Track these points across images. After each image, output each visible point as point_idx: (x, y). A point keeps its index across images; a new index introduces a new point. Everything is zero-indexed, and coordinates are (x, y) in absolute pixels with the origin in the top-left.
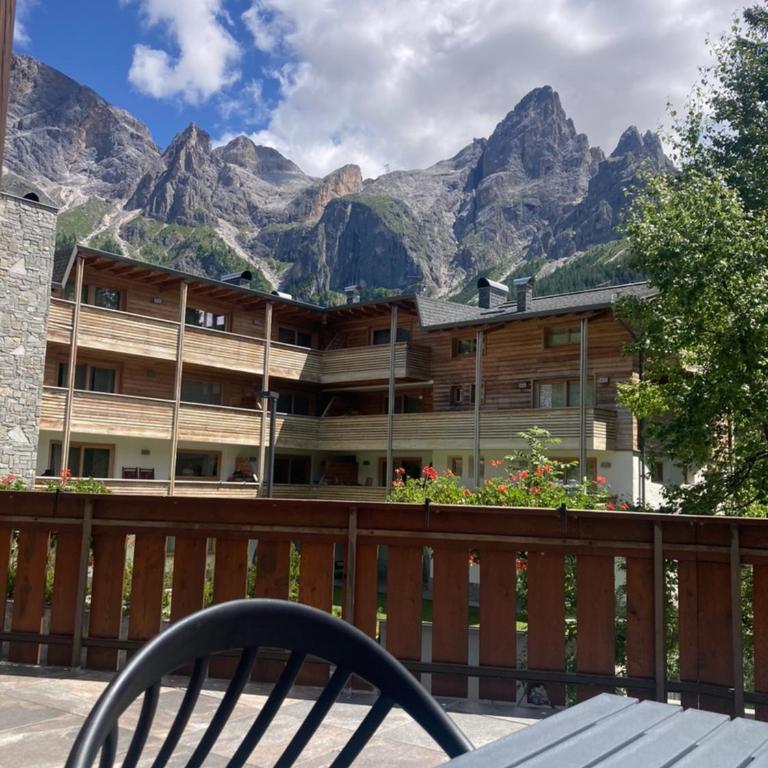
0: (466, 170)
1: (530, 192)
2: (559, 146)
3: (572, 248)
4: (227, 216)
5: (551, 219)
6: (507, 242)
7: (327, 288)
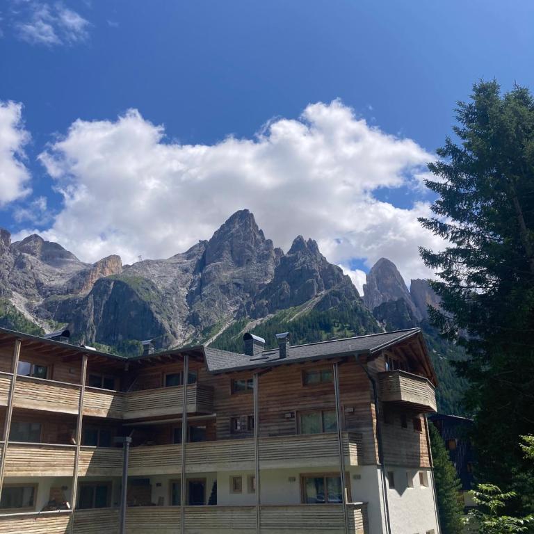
0: (194, 260)
1: (237, 275)
2: (255, 246)
3: (266, 312)
4: (19, 290)
5: (251, 293)
6: (223, 307)
7: (94, 340)
